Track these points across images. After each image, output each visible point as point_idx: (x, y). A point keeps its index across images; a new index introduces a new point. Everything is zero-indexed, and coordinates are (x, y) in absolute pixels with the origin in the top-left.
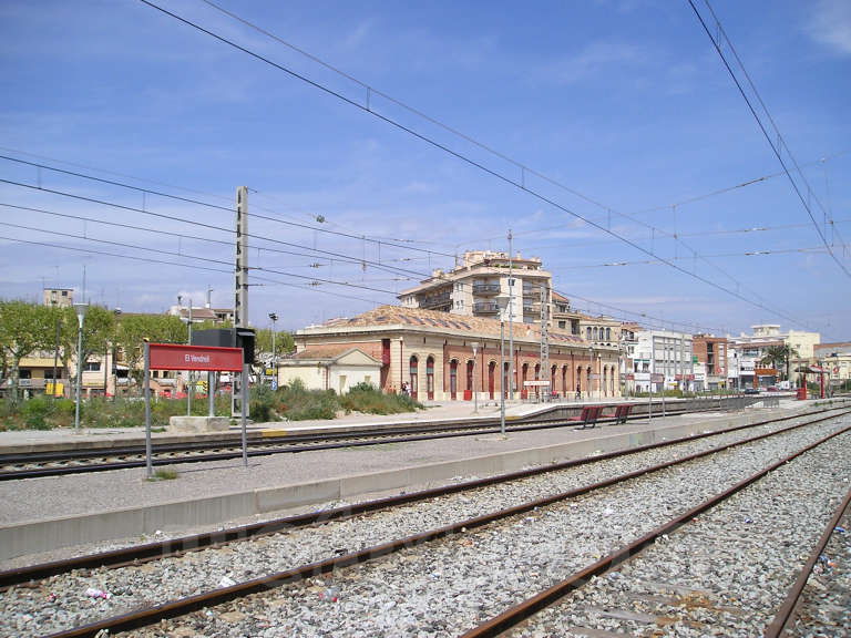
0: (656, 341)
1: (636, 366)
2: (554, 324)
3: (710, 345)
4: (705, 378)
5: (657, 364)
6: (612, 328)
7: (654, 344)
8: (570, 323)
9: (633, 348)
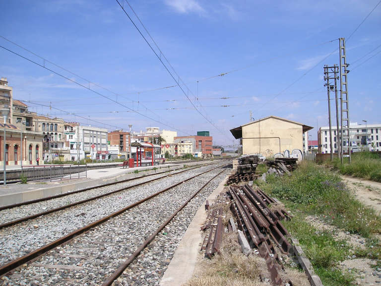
0: (85, 132)
1: (72, 146)
2: (13, 121)
3: (121, 136)
4: (118, 153)
5: (85, 145)
6: (58, 124)
7: (84, 133)
8: (25, 119)
9: (72, 136)
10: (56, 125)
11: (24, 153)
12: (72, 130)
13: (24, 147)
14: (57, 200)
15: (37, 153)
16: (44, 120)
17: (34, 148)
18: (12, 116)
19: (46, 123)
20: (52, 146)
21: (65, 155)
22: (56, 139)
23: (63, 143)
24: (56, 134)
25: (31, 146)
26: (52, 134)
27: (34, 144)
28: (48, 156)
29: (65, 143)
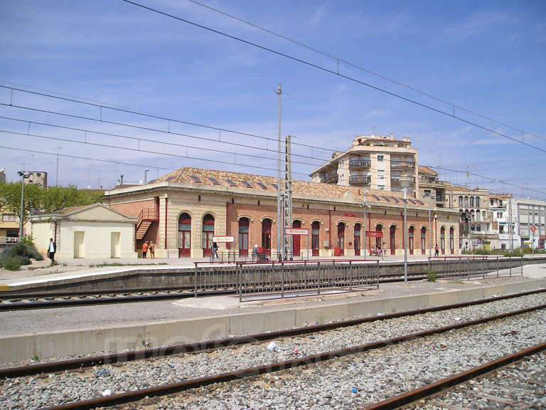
0: (521, 207)
1: (501, 228)
2: (419, 194)
5: (521, 227)
6: (481, 197)
7: (519, 209)
8: (435, 191)
9: (501, 214)
10: (478, 198)
11: (435, 239)
12: (501, 205)
13: (434, 230)
14: (477, 307)
15: (451, 239)
16: (461, 192)
17: (447, 232)
18: (417, 188)
19: (464, 196)
20: (473, 229)
21: (492, 241)
22: (478, 218)
23: (488, 224)
24: (478, 211)
25: (443, 229)
26: (472, 211)
27: (448, 225)
28: (467, 243)
29: (491, 225)
